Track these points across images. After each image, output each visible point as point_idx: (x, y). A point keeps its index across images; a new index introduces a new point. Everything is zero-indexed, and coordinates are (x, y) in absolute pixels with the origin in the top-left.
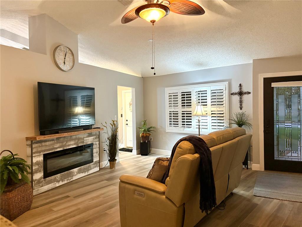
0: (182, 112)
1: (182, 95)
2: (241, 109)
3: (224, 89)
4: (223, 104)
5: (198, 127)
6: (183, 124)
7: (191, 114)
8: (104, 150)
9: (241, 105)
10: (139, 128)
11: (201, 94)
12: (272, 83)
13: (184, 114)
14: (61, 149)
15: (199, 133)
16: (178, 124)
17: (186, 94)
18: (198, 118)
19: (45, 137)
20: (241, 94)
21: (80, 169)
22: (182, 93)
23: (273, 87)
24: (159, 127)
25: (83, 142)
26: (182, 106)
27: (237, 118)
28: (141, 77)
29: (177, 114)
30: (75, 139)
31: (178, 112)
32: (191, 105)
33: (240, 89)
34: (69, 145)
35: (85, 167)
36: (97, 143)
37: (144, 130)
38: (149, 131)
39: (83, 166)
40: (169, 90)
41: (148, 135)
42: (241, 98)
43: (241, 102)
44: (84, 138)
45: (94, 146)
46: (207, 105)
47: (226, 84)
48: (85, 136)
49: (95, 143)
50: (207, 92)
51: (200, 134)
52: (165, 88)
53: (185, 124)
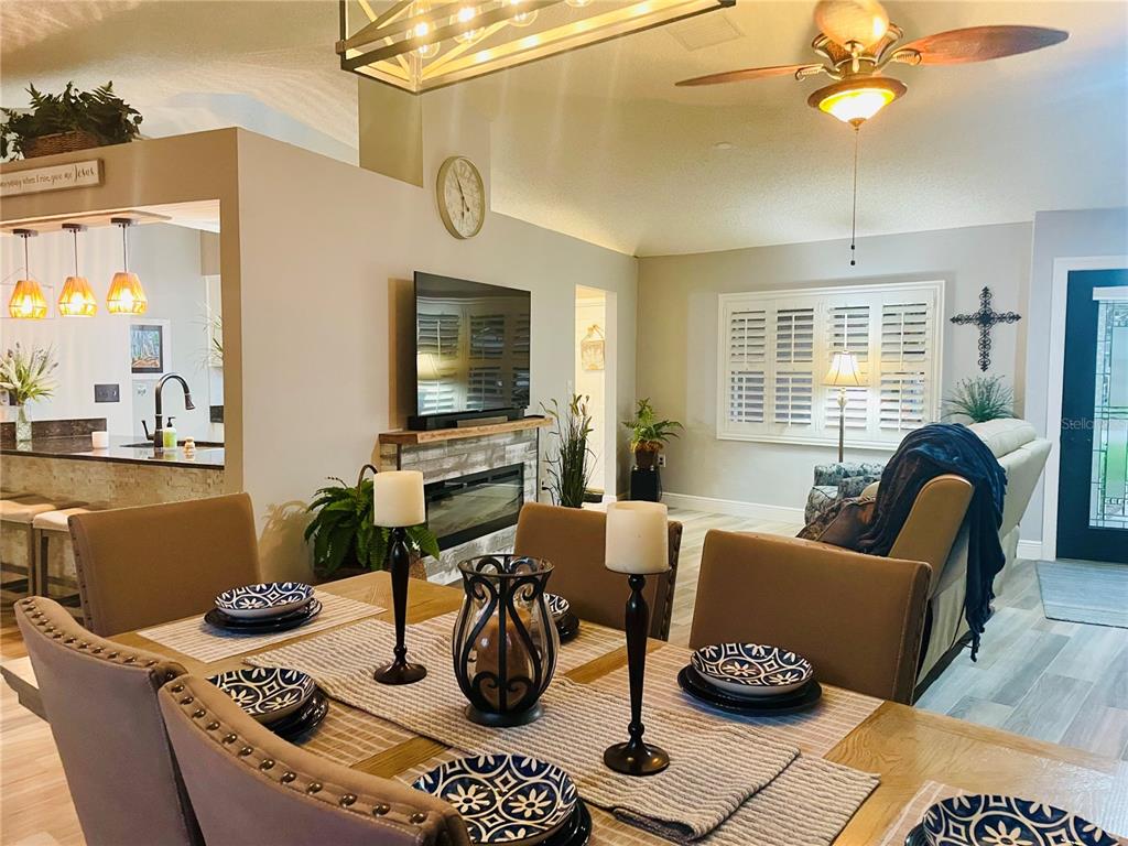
0: (778, 373)
1: (780, 319)
2: (984, 368)
3: (930, 304)
4: (923, 353)
5: (838, 423)
6: (778, 415)
7: (810, 381)
8: (544, 489)
9: (985, 355)
10: (628, 425)
11: (849, 317)
12: (1095, 289)
13: (786, 381)
14: (457, 475)
15: (841, 443)
16: (761, 414)
17: (794, 315)
18: (838, 395)
19: (433, 436)
20: (986, 319)
21: (495, 537)
22: (779, 312)
23: (1097, 302)
24: (689, 422)
25: (503, 458)
26: (779, 354)
27: (973, 398)
28: (632, 254)
29: (761, 380)
30: (485, 448)
31: (762, 373)
32: (810, 354)
33: (986, 304)
34: (473, 465)
35: (505, 535)
36: (534, 462)
37: (646, 432)
38: (658, 435)
39: (501, 531)
40: (730, 303)
41: (656, 446)
42: (985, 334)
43: (985, 344)
44: (505, 445)
45: (527, 473)
46: (866, 353)
47: (938, 287)
48: (508, 440)
49: (527, 463)
50: (870, 312)
51: (844, 446)
52: (720, 296)
53: (786, 416)
